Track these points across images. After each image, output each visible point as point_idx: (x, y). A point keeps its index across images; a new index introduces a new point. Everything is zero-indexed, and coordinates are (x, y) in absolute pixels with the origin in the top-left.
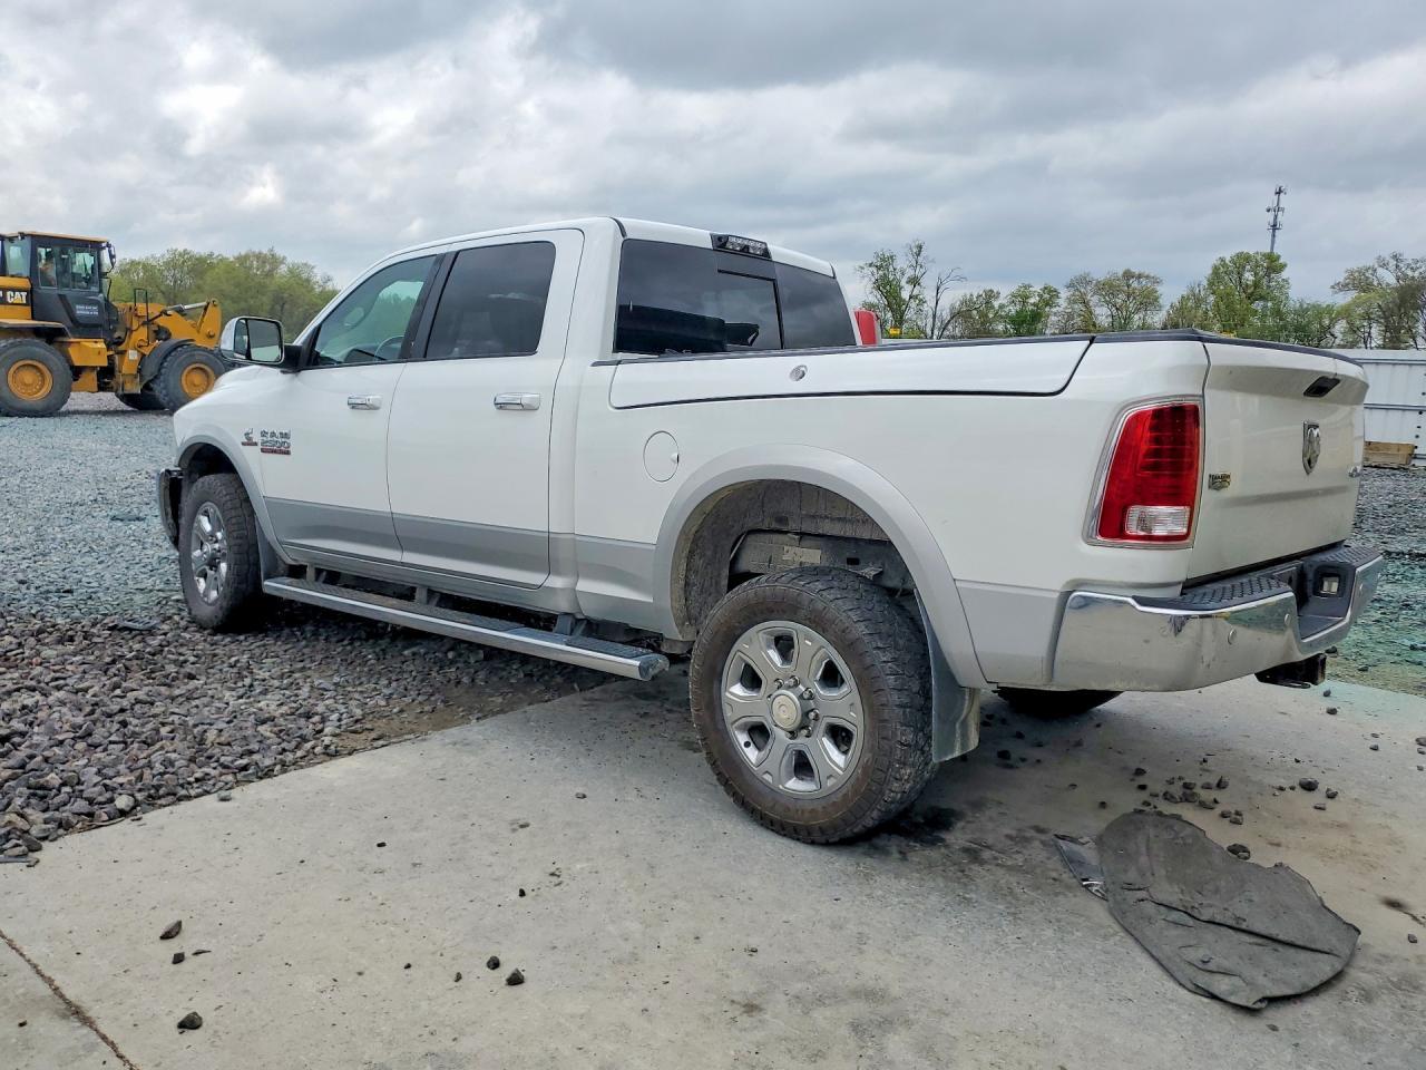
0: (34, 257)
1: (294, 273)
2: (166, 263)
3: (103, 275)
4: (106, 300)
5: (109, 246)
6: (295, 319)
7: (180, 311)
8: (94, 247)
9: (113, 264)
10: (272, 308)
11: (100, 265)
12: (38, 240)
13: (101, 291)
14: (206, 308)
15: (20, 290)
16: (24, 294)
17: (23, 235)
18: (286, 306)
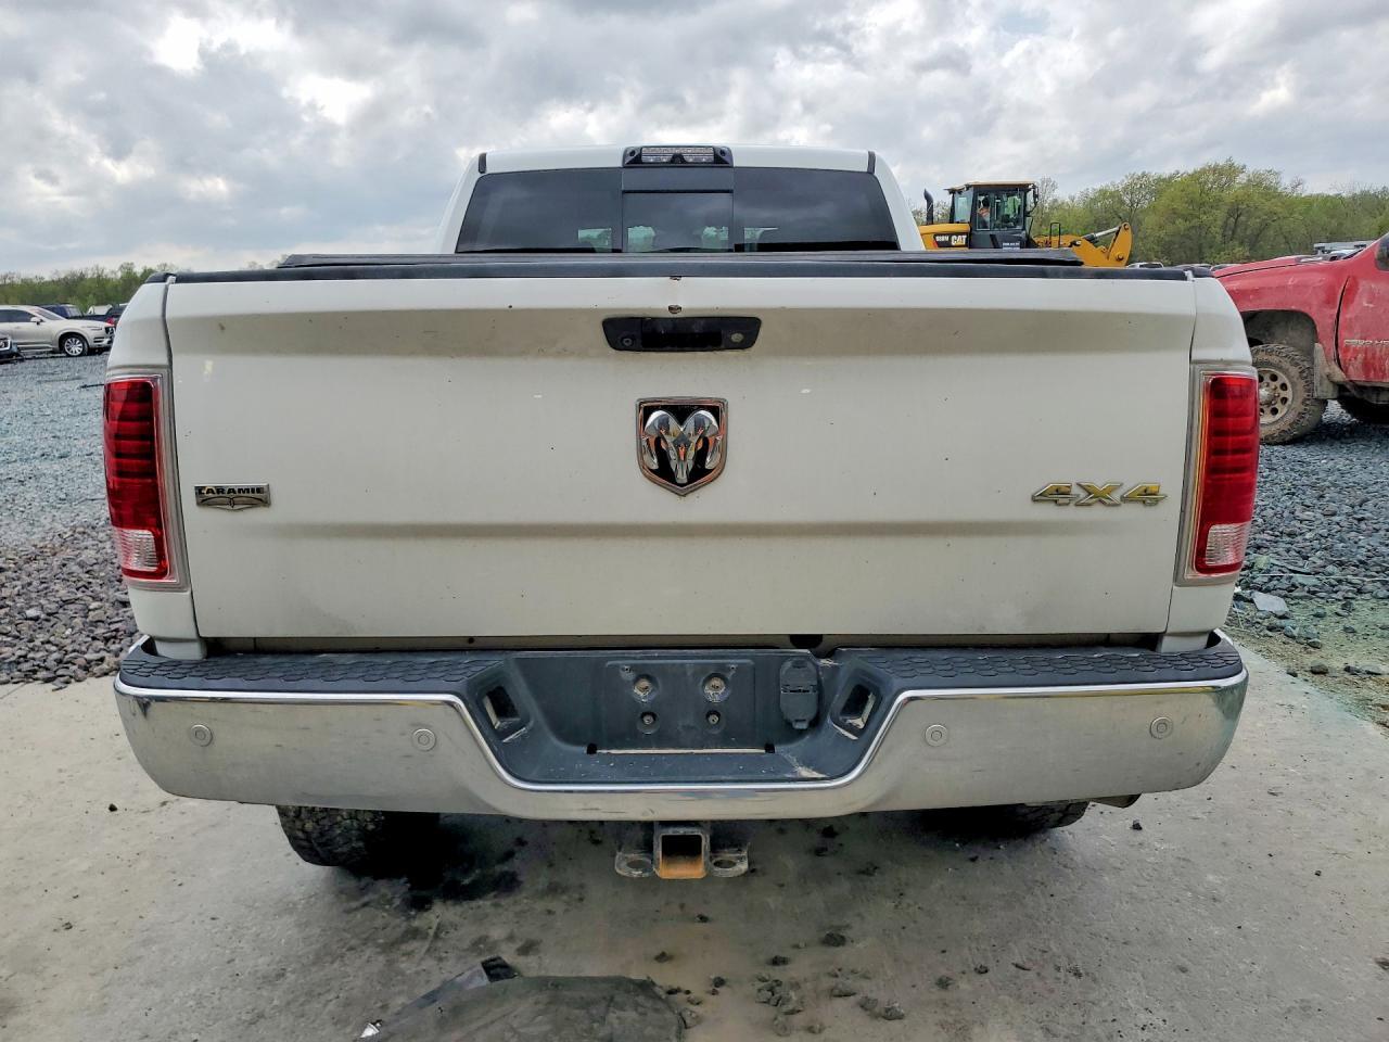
0: (975, 204)
1: (1257, 183)
2: (1125, 189)
3: (1027, 214)
4: (1028, 236)
5: (1034, 187)
6: (1249, 232)
7: (1092, 240)
8: (1022, 189)
9: (1036, 203)
10: (1226, 223)
11: (1025, 205)
12: (979, 190)
13: (1024, 229)
14: (1117, 233)
15: (962, 234)
16: (965, 237)
17: (968, 187)
18: (1242, 218)
